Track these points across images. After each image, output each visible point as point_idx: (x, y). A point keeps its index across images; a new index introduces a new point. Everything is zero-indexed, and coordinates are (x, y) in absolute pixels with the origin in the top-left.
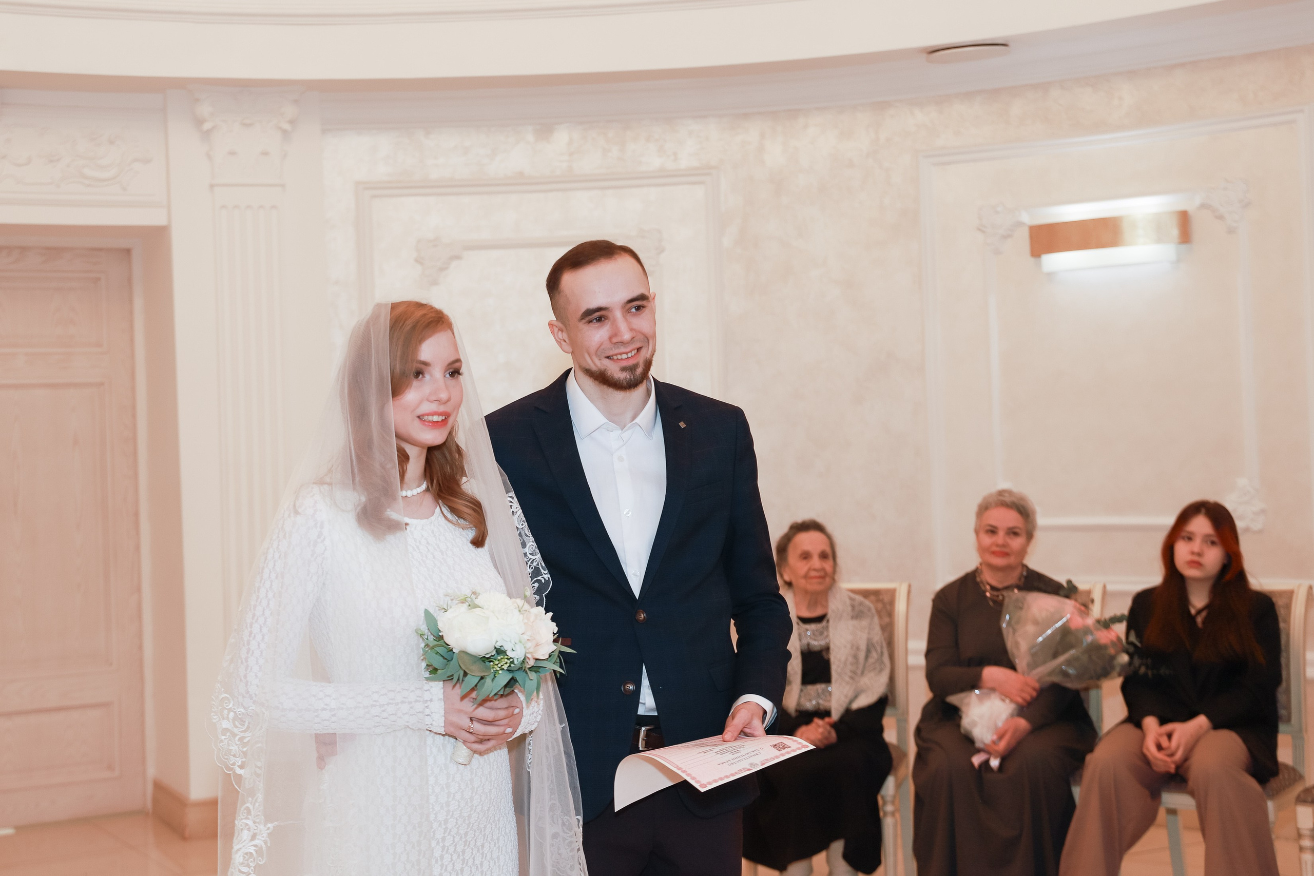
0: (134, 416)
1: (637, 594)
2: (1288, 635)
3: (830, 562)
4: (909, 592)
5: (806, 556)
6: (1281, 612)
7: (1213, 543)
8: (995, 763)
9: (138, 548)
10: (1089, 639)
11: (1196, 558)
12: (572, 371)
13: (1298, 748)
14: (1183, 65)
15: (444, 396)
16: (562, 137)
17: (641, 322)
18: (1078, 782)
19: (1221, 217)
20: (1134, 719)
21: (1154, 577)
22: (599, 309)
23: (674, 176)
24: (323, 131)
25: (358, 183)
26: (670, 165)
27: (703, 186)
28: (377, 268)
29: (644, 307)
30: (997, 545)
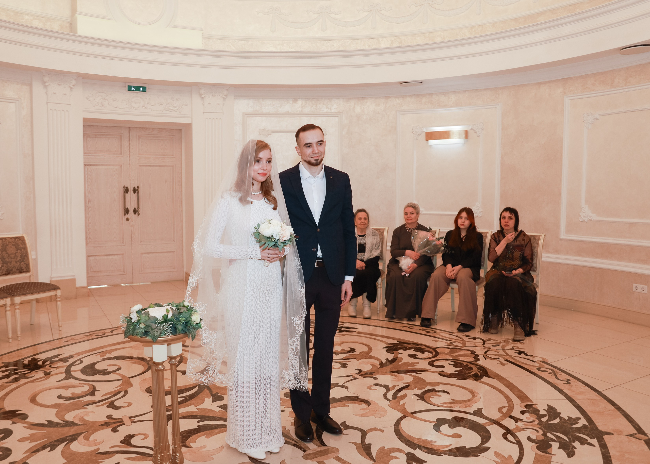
0: (182, 175)
1: (317, 224)
2: (485, 244)
3: (367, 221)
4: (387, 230)
5: (360, 219)
6: (484, 238)
7: (467, 219)
8: (407, 275)
9: (182, 211)
10: (434, 243)
11: (463, 223)
12: (301, 161)
14: (468, 91)
15: (265, 168)
16: (300, 102)
17: (321, 148)
18: (429, 281)
19: (476, 132)
20: (445, 264)
21: (452, 228)
22: (309, 143)
23: (330, 114)
24: (235, 98)
25: (243, 113)
26: (329, 111)
27: (338, 118)
28: (248, 137)
29: (322, 144)
30: (408, 217)
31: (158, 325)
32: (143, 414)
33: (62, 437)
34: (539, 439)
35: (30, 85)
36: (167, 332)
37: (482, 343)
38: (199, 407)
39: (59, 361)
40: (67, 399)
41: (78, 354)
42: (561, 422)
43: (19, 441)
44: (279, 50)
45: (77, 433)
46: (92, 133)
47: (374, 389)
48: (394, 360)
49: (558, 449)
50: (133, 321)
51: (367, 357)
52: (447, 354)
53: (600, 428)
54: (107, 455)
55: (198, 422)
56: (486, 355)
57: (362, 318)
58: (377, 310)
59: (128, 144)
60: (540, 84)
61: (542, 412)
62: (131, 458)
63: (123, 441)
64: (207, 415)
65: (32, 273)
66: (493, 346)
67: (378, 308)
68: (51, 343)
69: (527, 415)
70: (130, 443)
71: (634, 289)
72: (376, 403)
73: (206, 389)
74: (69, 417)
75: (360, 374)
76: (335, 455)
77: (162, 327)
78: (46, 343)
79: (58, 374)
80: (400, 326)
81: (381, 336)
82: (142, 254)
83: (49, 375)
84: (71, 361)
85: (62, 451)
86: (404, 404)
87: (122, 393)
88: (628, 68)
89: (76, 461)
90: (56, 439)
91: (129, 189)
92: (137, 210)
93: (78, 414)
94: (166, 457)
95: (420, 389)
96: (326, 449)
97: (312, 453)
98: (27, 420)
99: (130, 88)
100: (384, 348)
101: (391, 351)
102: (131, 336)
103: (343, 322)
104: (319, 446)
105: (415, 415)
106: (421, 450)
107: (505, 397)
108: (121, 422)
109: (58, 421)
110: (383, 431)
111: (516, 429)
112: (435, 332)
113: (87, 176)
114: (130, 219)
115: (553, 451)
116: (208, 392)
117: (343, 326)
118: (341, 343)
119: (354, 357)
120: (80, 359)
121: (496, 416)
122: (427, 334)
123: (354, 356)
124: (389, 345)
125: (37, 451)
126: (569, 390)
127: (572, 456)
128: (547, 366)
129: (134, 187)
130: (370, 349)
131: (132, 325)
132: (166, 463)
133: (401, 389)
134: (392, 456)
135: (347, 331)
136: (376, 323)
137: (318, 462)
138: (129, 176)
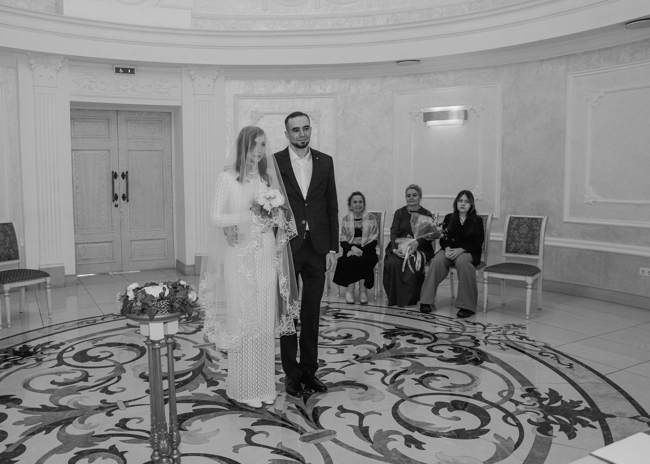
0: (171, 160)
1: (305, 198)
3: (363, 203)
4: (385, 213)
5: (355, 202)
6: (484, 221)
9: (172, 196)
11: (463, 207)
12: (290, 145)
13: (486, 257)
14: (468, 69)
15: (260, 151)
16: (293, 83)
17: (307, 133)
19: (476, 112)
20: (443, 248)
22: (297, 128)
23: (324, 95)
24: (225, 80)
25: (235, 95)
26: (323, 92)
27: (332, 98)
28: (239, 119)
29: (308, 129)
30: (411, 199)
31: (155, 303)
32: (137, 399)
33: (57, 421)
34: (539, 422)
35: (16, 68)
36: (164, 310)
37: (482, 328)
38: (195, 392)
39: (49, 348)
40: (60, 384)
41: (70, 341)
42: (563, 405)
43: (14, 424)
44: (271, 30)
45: (71, 417)
46: (79, 117)
47: (371, 374)
48: (392, 345)
49: (559, 431)
50: (130, 299)
51: (364, 342)
52: (446, 339)
53: (602, 411)
54: (103, 438)
55: (193, 406)
56: (487, 340)
58: (375, 297)
59: (116, 128)
60: (542, 61)
61: (544, 396)
62: (127, 440)
63: (118, 424)
64: (202, 399)
65: (21, 260)
66: (493, 331)
67: (376, 294)
68: (42, 331)
69: (528, 398)
70: (126, 426)
71: (641, 273)
72: (372, 387)
73: (200, 375)
74: (63, 401)
75: (357, 359)
76: (332, 437)
77: (158, 305)
78: (36, 331)
79: (50, 360)
80: (398, 312)
81: (379, 322)
82: (131, 241)
83: (41, 362)
84: (62, 348)
85: (58, 434)
86: (402, 388)
87: (116, 379)
88: (634, 43)
89: (72, 444)
90: (51, 423)
91: (118, 174)
92: (126, 196)
93: (72, 399)
94: (163, 435)
95: (419, 374)
96: (323, 432)
97: (309, 436)
98: (21, 405)
99: (117, 70)
100: (381, 334)
101: (389, 337)
102: (128, 315)
103: (339, 309)
104: (316, 429)
105: (413, 399)
106: (420, 432)
107: (506, 381)
108: (115, 407)
109: (52, 405)
110: (381, 414)
111: (516, 412)
112: (434, 318)
113: (74, 161)
114: (119, 206)
115: (554, 433)
116: (203, 377)
117: (340, 312)
118: (338, 329)
119: (350, 343)
120: (71, 346)
121: (496, 399)
122: (425, 319)
123: (351, 341)
124: (387, 331)
125: (33, 434)
126: (571, 374)
127: (573, 438)
128: (549, 351)
129: (123, 173)
130: (367, 335)
131: (129, 303)
132: (163, 442)
133: (398, 374)
134: (390, 438)
135: (343, 317)
136: (374, 309)
137: (315, 444)
138: (118, 161)
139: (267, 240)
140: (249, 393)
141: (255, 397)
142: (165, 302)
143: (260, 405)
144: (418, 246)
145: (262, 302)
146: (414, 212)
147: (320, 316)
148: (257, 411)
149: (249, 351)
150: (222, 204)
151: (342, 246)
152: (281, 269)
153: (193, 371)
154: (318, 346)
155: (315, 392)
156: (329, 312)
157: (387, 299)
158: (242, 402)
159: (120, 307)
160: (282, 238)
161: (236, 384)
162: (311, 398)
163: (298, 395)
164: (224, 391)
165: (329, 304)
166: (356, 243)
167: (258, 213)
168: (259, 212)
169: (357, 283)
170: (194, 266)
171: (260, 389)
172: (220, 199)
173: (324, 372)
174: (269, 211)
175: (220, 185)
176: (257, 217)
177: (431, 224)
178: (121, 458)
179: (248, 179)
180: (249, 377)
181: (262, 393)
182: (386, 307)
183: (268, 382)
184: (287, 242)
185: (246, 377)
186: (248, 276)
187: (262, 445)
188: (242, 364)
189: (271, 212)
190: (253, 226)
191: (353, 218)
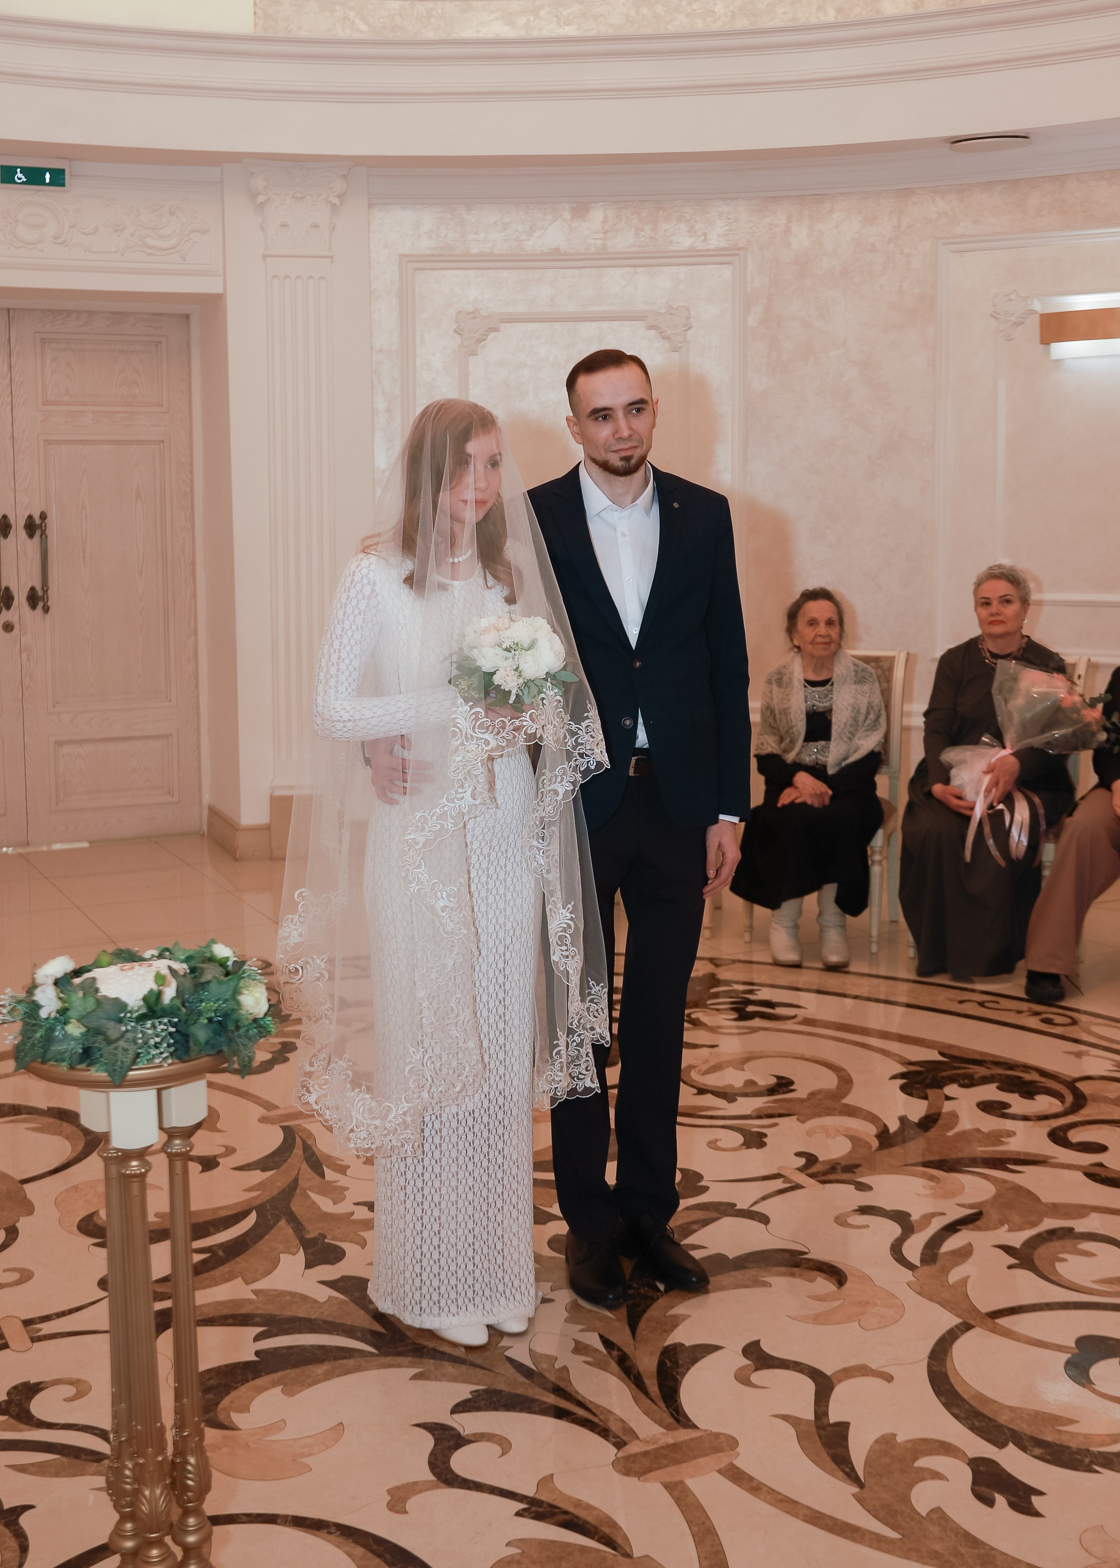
0: (191, 472)
1: (634, 646)
3: (837, 629)
4: (907, 660)
5: (813, 622)
9: (194, 595)
12: (583, 462)
15: (482, 485)
16: (597, 215)
17: (640, 423)
20: (1105, 783)
22: (605, 409)
23: (703, 256)
24: (370, 205)
25: (402, 256)
26: (700, 245)
27: (730, 266)
28: (418, 338)
29: (643, 409)
30: (992, 615)
31: (129, 1028)
32: (71, 1311)
36: (158, 1051)
38: (263, 1284)
44: (522, 33)
47: (858, 1227)
48: (929, 1122)
50: (43, 1014)
51: (834, 1109)
52: (1115, 1102)
55: (257, 1338)
57: (818, 969)
58: (871, 942)
59: (6, 368)
62: (32, 1464)
64: (288, 1313)
67: (874, 933)
70: (28, 1412)
72: (865, 1278)
73: (283, 1223)
75: (810, 1171)
76: (723, 1460)
77: (140, 1035)
80: (950, 1000)
81: (885, 1035)
82: (60, 744)
86: (964, 1281)
91: (12, 521)
92: (40, 593)
94: (151, 1468)
95: (1021, 1229)
96: (692, 1439)
97: (646, 1454)
99: (7, 175)
100: (894, 1077)
101: (918, 1089)
102: (37, 1065)
103: (752, 984)
104: (668, 1428)
105: (1003, 1321)
106: (1024, 1449)
110: (889, 1378)
112: (1074, 1022)
114: (17, 627)
116: (291, 1231)
117: (752, 997)
118: (748, 1060)
119: (788, 1109)
122: (1043, 1027)
123: (789, 1105)
124: (911, 1068)
129: (30, 517)
130: (846, 1081)
131: (41, 1027)
132: (152, 1492)
133: (952, 1228)
134: (921, 1469)
135: (764, 1016)
136: (864, 987)
137: (667, 1486)
138: (12, 477)
139: (505, 783)
140: (446, 1296)
141: (464, 1308)
142: (162, 1027)
143: (480, 1338)
144: (1017, 773)
145: (491, 990)
146: (1005, 657)
147: (687, 1012)
148: (472, 1357)
149: (447, 1154)
150: (356, 663)
151: (761, 770)
152: (554, 876)
153: (260, 1209)
154: (679, 1119)
155: (666, 1291)
156: (716, 995)
157: (912, 952)
158: (423, 1326)
159: (11, 1037)
160: (556, 776)
161: (402, 1263)
162: (654, 1311)
163: (611, 1299)
164: (362, 1283)
165: (717, 966)
166: (807, 759)
167: (477, 696)
168: (479, 693)
169: (811, 899)
170: (267, 828)
171: (480, 1280)
172: (348, 648)
173: (699, 1215)
174: (514, 692)
175: (347, 599)
176: (473, 711)
177: (1063, 700)
178: (11, 1531)
179: (444, 580)
180: (446, 1240)
181: (487, 1293)
182: (908, 981)
183: (509, 1258)
184: (573, 791)
185: (436, 1241)
186: (442, 903)
187: (485, 1485)
188: (423, 1195)
189: (521, 694)
190: (459, 742)
191: (801, 678)
